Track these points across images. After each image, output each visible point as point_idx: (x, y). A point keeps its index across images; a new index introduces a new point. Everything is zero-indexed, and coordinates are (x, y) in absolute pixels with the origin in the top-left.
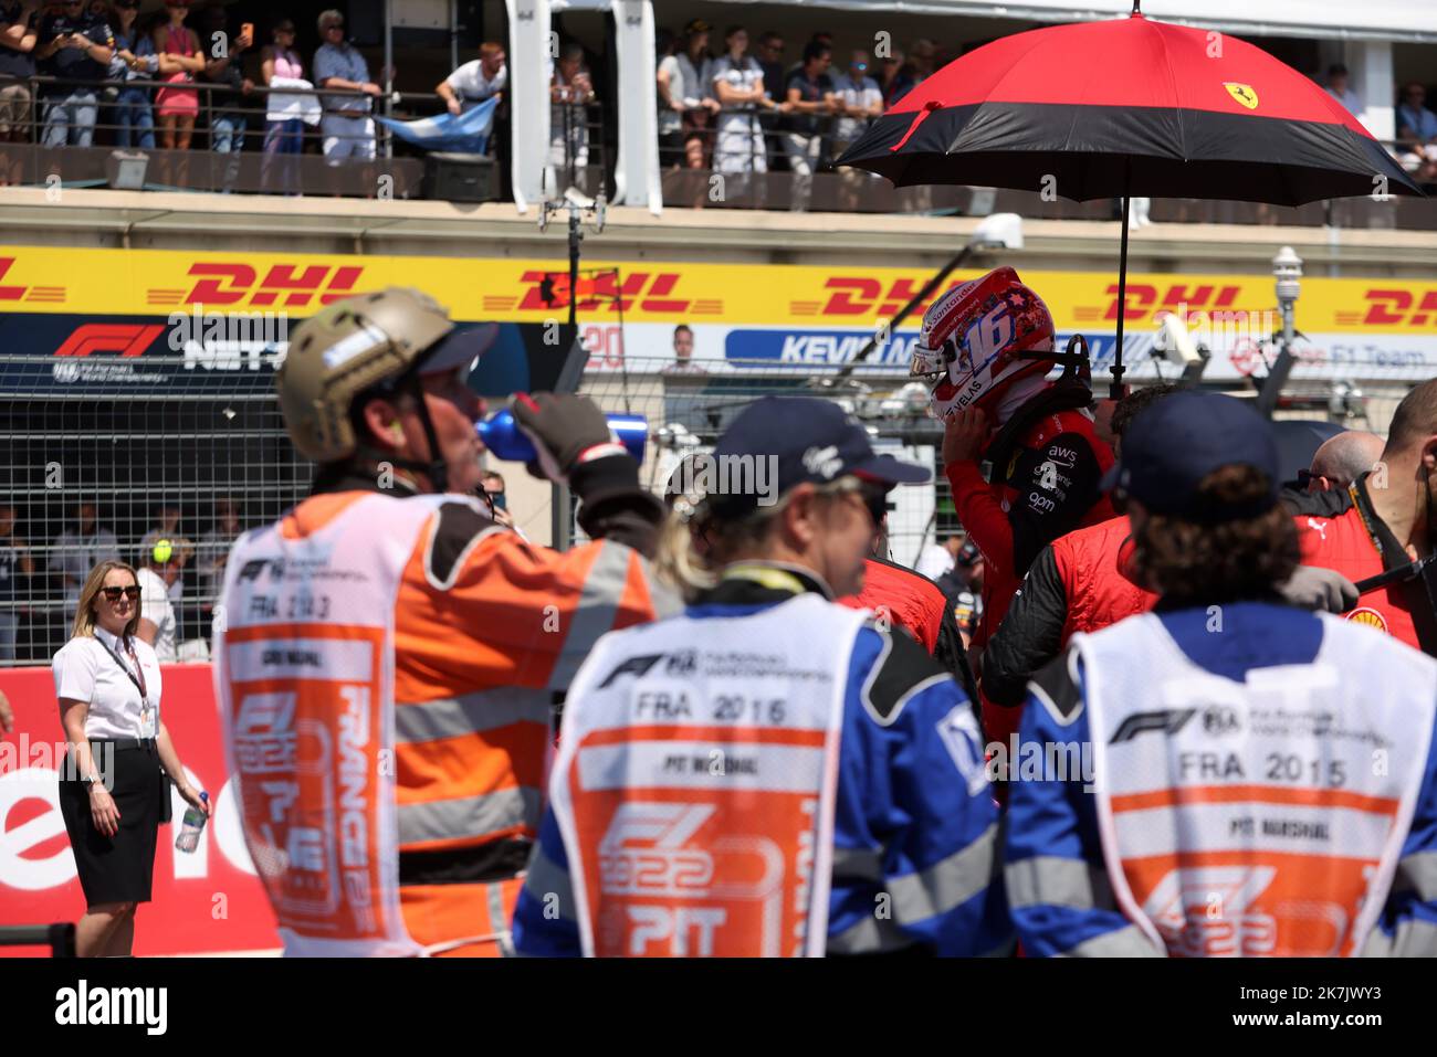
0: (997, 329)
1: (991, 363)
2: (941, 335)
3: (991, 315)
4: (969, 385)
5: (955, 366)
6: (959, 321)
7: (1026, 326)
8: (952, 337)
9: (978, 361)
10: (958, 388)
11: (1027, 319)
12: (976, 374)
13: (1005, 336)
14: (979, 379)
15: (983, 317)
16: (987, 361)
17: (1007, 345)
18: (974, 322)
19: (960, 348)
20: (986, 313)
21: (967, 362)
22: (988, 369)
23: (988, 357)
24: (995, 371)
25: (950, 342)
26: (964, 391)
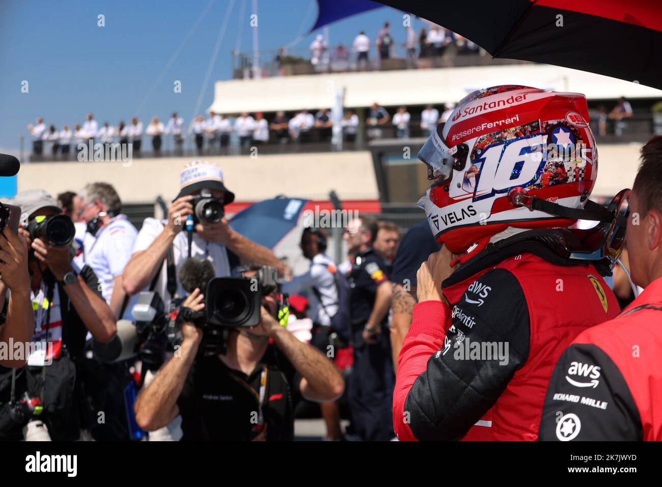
0: (522, 163)
1: (497, 196)
2: (461, 135)
3: (524, 143)
4: (464, 205)
5: (458, 176)
6: (486, 131)
7: (557, 175)
8: (471, 143)
9: (485, 187)
10: (452, 201)
11: (562, 166)
12: (475, 199)
13: (528, 174)
14: (477, 205)
15: (513, 141)
16: (494, 192)
17: (524, 186)
18: (500, 141)
19: (473, 162)
20: (518, 137)
21: (473, 180)
22: (491, 200)
23: (497, 188)
24: (497, 207)
25: (467, 147)
26: (456, 208)
